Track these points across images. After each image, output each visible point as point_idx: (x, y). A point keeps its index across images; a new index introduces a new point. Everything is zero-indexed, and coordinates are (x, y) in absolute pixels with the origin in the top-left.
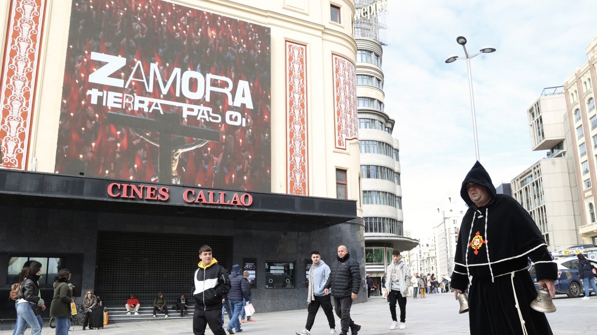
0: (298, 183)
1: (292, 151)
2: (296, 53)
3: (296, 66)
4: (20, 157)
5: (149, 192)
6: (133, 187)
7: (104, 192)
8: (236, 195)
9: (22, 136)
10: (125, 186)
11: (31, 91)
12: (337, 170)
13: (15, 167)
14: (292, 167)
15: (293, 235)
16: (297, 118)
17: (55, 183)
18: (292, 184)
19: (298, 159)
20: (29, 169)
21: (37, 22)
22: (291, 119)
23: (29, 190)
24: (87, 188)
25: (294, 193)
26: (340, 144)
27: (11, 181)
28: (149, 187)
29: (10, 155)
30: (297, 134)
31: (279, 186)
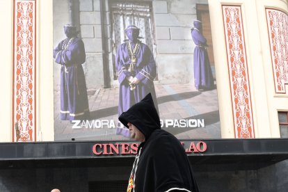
0: (244, 129)
1: (236, 101)
2: (232, 14)
3: (234, 26)
4: (30, 132)
5: (123, 147)
6: (111, 145)
7: (90, 153)
8: (192, 143)
9: (30, 117)
10: (105, 145)
11: (33, 82)
12: (280, 112)
13: (28, 140)
14: (238, 115)
15: (242, 173)
16: (238, 72)
17: (56, 148)
18: (239, 129)
19: (242, 107)
20: (37, 140)
21: (31, 31)
22: (234, 73)
23: (39, 156)
24: (78, 150)
25: (242, 137)
26: (280, 89)
27: (27, 150)
28: (123, 144)
29: (24, 131)
30: (240, 86)
31: (228, 132)
